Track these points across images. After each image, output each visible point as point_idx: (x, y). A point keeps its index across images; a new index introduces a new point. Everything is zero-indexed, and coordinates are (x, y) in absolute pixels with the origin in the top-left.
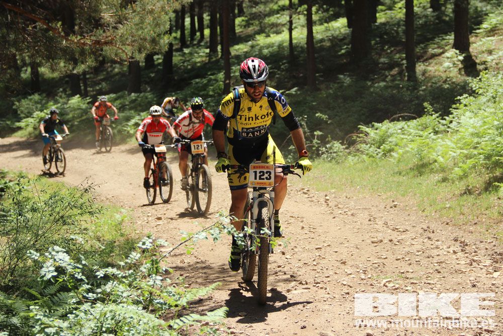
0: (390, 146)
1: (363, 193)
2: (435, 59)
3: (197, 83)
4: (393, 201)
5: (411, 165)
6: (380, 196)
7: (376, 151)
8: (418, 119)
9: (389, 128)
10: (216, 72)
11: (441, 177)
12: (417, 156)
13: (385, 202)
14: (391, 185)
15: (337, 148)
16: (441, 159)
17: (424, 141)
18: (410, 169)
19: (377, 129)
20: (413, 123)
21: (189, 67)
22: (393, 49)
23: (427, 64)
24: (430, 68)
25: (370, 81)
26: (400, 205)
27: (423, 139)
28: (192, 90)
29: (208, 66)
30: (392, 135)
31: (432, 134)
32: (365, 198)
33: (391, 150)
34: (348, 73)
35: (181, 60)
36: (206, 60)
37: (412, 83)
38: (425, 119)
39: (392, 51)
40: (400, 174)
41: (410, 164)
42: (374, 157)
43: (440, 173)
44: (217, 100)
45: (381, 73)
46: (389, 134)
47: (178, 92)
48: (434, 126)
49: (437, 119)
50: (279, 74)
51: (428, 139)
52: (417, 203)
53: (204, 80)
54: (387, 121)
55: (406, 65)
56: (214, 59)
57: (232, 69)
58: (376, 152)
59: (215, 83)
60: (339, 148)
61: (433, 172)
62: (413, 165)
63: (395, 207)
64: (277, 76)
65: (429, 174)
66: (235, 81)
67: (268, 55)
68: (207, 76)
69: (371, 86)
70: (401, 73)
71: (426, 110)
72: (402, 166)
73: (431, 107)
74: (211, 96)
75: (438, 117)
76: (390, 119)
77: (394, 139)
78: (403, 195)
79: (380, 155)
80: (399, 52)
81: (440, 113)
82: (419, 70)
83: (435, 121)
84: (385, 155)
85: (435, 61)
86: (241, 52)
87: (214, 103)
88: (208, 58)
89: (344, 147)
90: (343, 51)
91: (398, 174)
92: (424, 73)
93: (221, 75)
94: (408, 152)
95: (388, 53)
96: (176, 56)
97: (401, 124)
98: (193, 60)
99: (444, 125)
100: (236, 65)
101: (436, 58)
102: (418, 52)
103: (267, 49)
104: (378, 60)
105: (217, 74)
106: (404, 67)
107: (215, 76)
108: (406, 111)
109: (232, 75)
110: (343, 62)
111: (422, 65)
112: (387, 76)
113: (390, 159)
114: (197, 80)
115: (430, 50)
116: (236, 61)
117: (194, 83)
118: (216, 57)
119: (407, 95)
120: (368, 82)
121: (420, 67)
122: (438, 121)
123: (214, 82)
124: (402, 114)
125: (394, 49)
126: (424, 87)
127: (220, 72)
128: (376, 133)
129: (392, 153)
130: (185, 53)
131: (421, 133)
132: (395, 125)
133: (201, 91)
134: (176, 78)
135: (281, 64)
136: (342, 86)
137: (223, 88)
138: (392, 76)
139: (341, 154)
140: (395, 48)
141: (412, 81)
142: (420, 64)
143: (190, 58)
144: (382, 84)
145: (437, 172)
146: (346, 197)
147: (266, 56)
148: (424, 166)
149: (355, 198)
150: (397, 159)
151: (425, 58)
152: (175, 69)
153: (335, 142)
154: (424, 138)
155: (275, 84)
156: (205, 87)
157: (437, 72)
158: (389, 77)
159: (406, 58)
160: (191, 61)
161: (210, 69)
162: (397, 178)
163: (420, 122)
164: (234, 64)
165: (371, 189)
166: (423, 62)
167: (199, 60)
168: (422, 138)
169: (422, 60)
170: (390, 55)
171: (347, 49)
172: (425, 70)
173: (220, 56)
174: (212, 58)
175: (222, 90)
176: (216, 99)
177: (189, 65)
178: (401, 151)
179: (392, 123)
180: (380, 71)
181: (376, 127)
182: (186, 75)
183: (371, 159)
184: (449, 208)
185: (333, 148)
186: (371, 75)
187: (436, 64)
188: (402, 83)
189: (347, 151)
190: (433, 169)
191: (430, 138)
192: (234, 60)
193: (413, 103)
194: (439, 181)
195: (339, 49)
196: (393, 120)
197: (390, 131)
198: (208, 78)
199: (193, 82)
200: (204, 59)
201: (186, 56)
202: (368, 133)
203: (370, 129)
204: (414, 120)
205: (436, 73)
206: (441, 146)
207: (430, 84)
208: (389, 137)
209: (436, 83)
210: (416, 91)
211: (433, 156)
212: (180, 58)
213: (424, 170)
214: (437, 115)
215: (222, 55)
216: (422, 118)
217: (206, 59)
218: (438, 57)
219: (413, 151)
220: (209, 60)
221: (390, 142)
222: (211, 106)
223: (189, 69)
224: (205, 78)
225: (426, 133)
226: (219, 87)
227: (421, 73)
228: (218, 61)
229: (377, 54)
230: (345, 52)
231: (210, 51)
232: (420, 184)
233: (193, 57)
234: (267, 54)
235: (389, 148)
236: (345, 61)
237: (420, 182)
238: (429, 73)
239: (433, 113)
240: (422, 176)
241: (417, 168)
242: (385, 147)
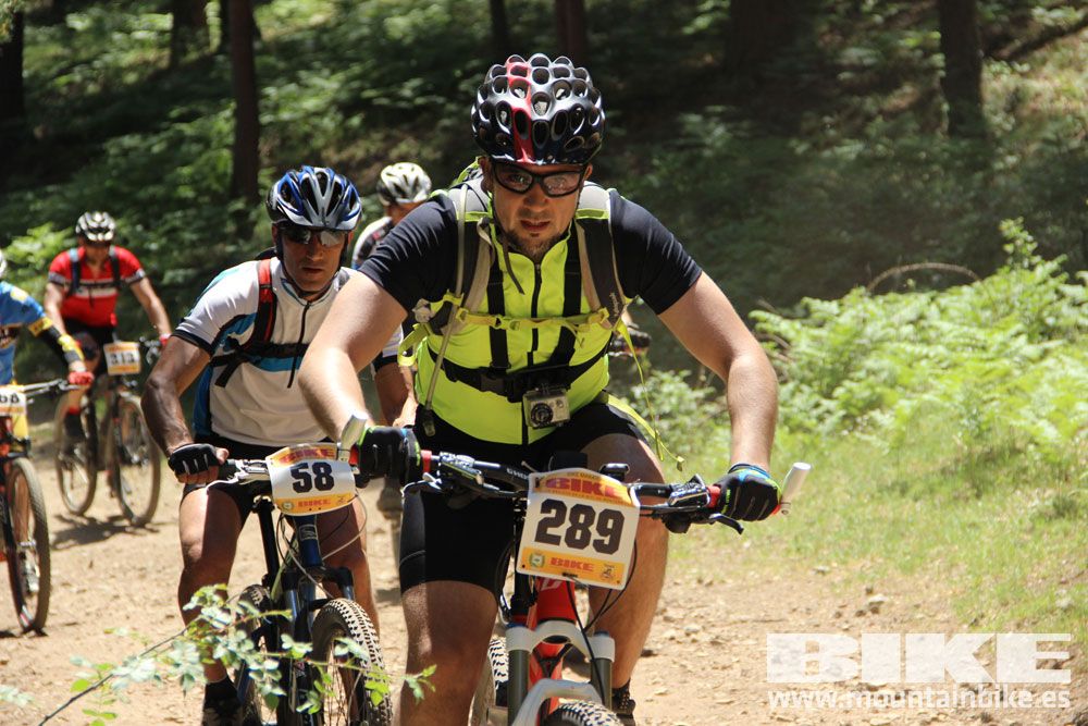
0: (871, 387)
1: (762, 565)
2: (1056, 49)
3: (125, 152)
4: (870, 592)
5: (944, 458)
6: (823, 572)
7: (817, 405)
8: (977, 284)
9: (864, 321)
10: (202, 108)
11: (1050, 497)
12: (964, 421)
13: (838, 596)
14: (865, 532)
15: (674, 400)
16: (1049, 433)
17: (988, 366)
18: (943, 471)
19: (820, 325)
20: (963, 298)
21: (92, 88)
22: (893, 10)
23: (1026, 67)
24: (1035, 85)
25: (802, 137)
26: (891, 604)
27: (988, 360)
28: (108, 183)
29: (167, 86)
30: (877, 344)
31: (1023, 338)
32: (769, 582)
33: (875, 403)
34: (719, 109)
35: (56, 59)
36: (160, 59)
37: (964, 143)
38: (1006, 284)
39: (890, 20)
40: (904, 491)
41: (942, 452)
42: (807, 431)
43: (1049, 485)
44: (208, 219)
45: (847, 106)
46: (864, 341)
47: (50, 188)
48: (1041, 311)
49: (1052, 282)
50: (450, 115)
51: (1006, 356)
52: (954, 595)
53: (154, 139)
54: (862, 290)
55: (942, 73)
56: (193, 56)
57: (267, 96)
58: (815, 412)
59: (200, 154)
60: (681, 399)
61: (1026, 482)
62: (953, 456)
63: (875, 611)
64: (446, 122)
65: (1011, 489)
66: (277, 142)
67: (408, 40)
68: (165, 124)
69: (806, 159)
70: (921, 106)
71: (1009, 248)
72: (914, 465)
73: (1030, 238)
74: (183, 204)
75: (1054, 274)
76: (872, 285)
77: (886, 362)
78: (908, 569)
79: (831, 421)
80: (919, 23)
81: (1062, 258)
82: (994, 92)
83: (1043, 288)
84: (849, 420)
85: (1057, 55)
86: (300, 30)
87: (194, 232)
88: (166, 52)
89: (700, 394)
90: (702, 22)
91: (897, 493)
92: (1015, 101)
93: (223, 122)
94: (933, 408)
95: (875, 27)
96: (35, 43)
97: (912, 304)
98: (108, 58)
99: (1080, 305)
100: (280, 81)
101: (1060, 41)
102: (992, 22)
103: (405, 13)
104: (836, 53)
105: (208, 116)
106: (936, 84)
107: (198, 122)
108: (939, 251)
109: (266, 119)
110: (700, 64)
111: (1007, 70)
112: (869, 118)
113: (865, 437)
114: (128, 141)
115: (1038, 12)
116: (282, 65)
117: (113, 151)
118: (199, 48)
119: (943, 191)
120: (793, 142)
121: (997, 80)
122: (1057, 292)
123: (195, 148)
124: (916, 267)
125: (901, 12)
126: (1012, 160)
127: (218, 108)
128: (815, 339)
129: (876, 414)
130: (73, 30)
131: (981, 335)
132: (888, 307)
133: (143, 184)
134: (38, 132)
135: (458, 73)
136: (699, 157)
137: (230, 170)
138: (891, 115)
139: (686, 420)
140: (904, 6)
141: (965, 136)
142: (996, 67)
143: (94, 49)
144: (851, 149)
145: (1036, 481)
146: (700, 581)
147: (400, 40)
148: (991, 458)
149: (730, 582)
150: (891, 438)
151: (1018, 43)
152: (36, 94)
153: (666, 376)
154: (990, 354)
155: (438, 155)
156: (157, 168)
157: (1063, 99)
158: (879, 120)
159: (945, 47)
160: (97, 64)
161: (177, 97)
162: (890, 508)
163: (986, 295)
164: (272, 76)
165: (794, 548)
166: (1010, 60)
167: (129, 58)
168: (985, 356)
169: (1005, 52)
170: (886, 35)
171: (719, 15)
172: (1017, 90)
173: (215, 41)
174: (185, 52)
175: (228, 180)
176: (206, 213)
177: (94, 80)
178: (905, 405)
179: (880, 299)
180: (846, 99)
181: (816, 316)
182: (79, 122)
183: (800, 436)
184: (1065, 610)
185: (660, 399)
186: (808, 114)
187: (1062, 66)
188: (926, 144)
189: (712, 408)
190: (1025, 470)
191: (1016, 352)
192: (271, 60)
193: (964, 222)
194: (1042, 515)
195: (686, 10)
196: (880, 290)
197: (869, 330)
198: (170, 133)
199: (112, 147)
200: (151, 55)
201: (77, 43)
202: (788, 341)
203: (797, 324)
204: (965, 289)
205: (1061, 104)
206: (1052, 383)
207: (1034, 147)
208: (865, 352)
209: (1058, 143)
210: (979, 176)
211: (1024, 420)
212: (55, 50)
213: (990, 476)
214: (1052, 265)
215: (225, 37)
216: (995, 278)
217: (159, 57)
218: (1068, 40)
219: (947, 404)
220: (174, 58)
221: (872, 372)
222: (181, 245)
223: (93, 97)
224: (157, 132)
225: (999, 337)
226: (214, 168)
227: (1002, 103)
228: (207, 62)
229: (833, 28)
230: (712, 26)
231: (176, 22)
232: (973, 525)
233: (107, 46)
234: (405, 36)
235: (866, 394)
236: (708, 59)
237: (974, 518)
238: (1032, 105)
239: (1037, 259)
240: (984, 497)
241: (968, 468)
242: (850, 391)
